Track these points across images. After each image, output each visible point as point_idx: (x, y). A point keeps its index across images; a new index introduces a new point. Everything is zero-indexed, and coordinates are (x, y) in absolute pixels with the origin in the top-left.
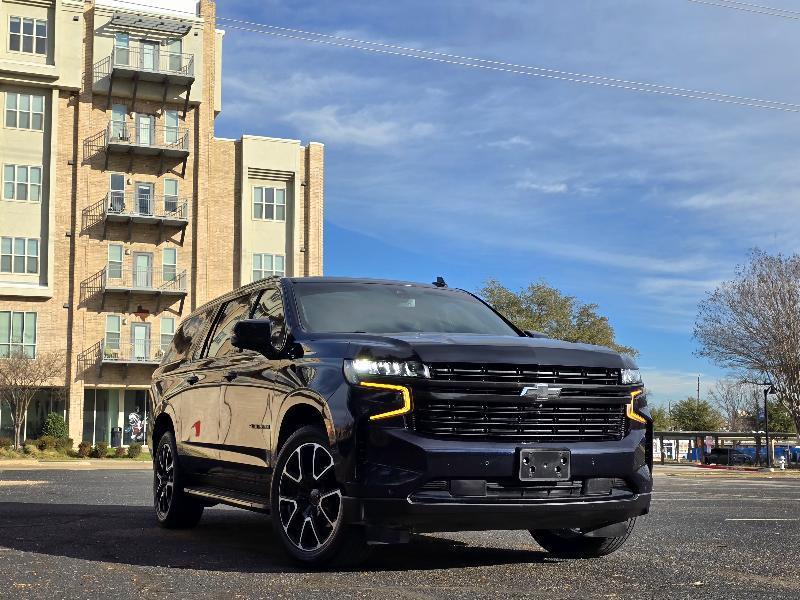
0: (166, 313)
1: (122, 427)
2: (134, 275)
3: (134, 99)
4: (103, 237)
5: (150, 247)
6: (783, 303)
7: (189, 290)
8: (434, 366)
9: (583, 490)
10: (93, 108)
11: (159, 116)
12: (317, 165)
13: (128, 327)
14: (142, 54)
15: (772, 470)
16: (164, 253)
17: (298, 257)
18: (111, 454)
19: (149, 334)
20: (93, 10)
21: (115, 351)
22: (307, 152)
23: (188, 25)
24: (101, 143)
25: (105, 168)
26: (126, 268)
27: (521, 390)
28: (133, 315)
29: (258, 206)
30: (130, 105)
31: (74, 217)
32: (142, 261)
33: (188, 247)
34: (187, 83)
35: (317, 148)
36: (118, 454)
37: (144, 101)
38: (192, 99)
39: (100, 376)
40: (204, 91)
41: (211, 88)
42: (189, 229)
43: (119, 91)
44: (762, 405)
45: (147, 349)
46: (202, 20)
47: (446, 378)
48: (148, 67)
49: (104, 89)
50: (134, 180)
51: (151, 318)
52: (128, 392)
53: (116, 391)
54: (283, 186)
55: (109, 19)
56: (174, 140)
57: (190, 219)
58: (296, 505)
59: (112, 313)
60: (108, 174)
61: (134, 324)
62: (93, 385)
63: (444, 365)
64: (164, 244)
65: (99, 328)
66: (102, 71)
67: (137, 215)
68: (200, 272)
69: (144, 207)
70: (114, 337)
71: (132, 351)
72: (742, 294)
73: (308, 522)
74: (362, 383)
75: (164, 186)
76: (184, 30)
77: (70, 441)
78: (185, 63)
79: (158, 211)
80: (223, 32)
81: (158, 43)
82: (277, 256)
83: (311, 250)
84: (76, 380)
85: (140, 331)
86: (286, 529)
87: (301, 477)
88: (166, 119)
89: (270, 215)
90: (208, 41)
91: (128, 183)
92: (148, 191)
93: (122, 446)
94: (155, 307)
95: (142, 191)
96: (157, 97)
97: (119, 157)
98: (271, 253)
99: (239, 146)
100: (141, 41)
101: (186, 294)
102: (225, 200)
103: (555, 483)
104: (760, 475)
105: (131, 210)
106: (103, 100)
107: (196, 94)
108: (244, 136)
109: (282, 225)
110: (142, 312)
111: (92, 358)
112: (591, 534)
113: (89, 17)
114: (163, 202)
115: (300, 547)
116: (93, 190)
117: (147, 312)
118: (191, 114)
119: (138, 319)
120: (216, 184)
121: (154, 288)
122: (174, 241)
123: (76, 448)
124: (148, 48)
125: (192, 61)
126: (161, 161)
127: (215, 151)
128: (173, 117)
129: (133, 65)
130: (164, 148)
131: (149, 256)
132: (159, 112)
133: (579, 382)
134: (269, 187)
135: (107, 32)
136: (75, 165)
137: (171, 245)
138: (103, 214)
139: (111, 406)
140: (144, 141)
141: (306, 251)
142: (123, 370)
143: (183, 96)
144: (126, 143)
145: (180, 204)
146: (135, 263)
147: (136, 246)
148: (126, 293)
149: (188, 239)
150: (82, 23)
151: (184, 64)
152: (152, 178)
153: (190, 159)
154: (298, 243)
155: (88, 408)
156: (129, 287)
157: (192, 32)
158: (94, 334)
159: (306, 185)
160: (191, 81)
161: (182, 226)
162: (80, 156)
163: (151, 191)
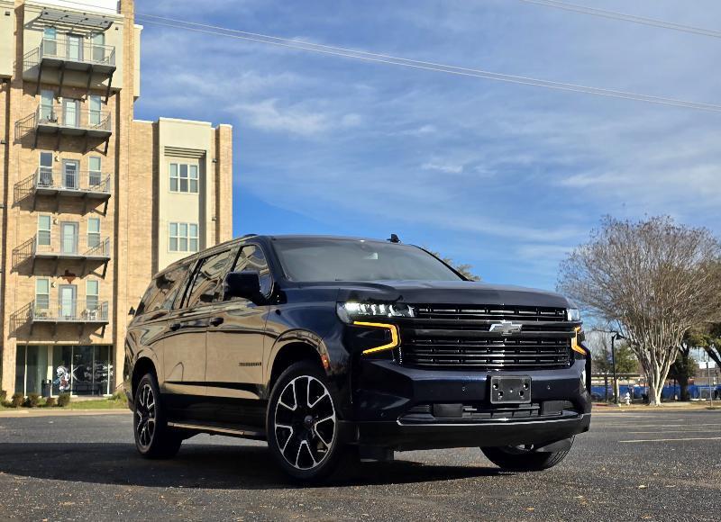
0: (91, 277)
1: (51, 379)
2: (62, 242)
3: (60, 86)
4: (33, 209)
5: (76, 217)
6: (630, 262)
7: (111, 256)
8: (416, 306)
9: (540, 411)
10: (24, 94)
11: (84, 101)
12: (226, 144)
13: (56, 289)
14: (68, 45)
15: (620, 405)
16: (89, 222)
17: (210, 225)
18: (41, 403)
19: (74, 295)
20: (23, 6)
21: (43, 310)
22: (217, 133)
23: (109, 20)
24: (32, 124)
25: (34, 146)
26: (54, 236)
27: (490, 326)
28: (61, 278)
29: (174, 181)
30: (58, 91)
31: (6, 191)
32: (69, 230)
33: (110, 218)
34: (110, 72)
35: (226, 129)
36: (49, 404)
37: (70, 87)
38: (113, 85)
39: (31, 334)
40: (125, 79)
41: (131, 76)
42: (111, 201)
43: (46, 78)
44: (609, 349)
45: (74, 309)
46: (122, 15)
47: (427, 317)
48: (74, 58)
49: (33, 77)
50: (61, 157)
51: (77, 281)
52: (56, 348)
53: (46, 346)
54: (196, 162)
55: (38, 15)
56: (97, 121)
57: (112, 192)
58: (292, 431)
59: (42, 277)
60: (38, 153)
61: (62, 286)
62: (25, 342)
63: (424, 306)
64: (89, 215)
65: (31, 290)
66: (32, 60)
67: (64, 188)
68: (121, 239)
69: (70, 181)
70: (44, 298)
71: (60, 310)
72: (597, 255)
73: (304, 445)
74: (355, 323)
75: (88, 163)
76: (107, 25)
77: (4, 393)
78: (108, 54)
79: (83, 185)
80: (141, 27)
81: (82, 36)
82: (191, 225)
83: (222, 219)
84: (9, 337)
85: (67, 292)
86: (282, 451)
87: (295, 407)
88: (90, 103)
89: (184, 188)
90: (129, 35)
91: (56, 161)
92: (74, 168)
93: (52, 397)
94: (81, 271)
95: (68, 167)
96: (81, 83)
97: (48, 137)
98: (186, 221)
99: (156, 127)
100: (67, 34)
101: (109, 259)
102: (144, 175)
103: (517, 405)
104: (609, 409)
105: (58, 184)
106: (32, 86)
107: (117, 81)
108: (161, 118)
109: (195, 197)
110: (69, 275)
111: (23, 317)
112: (541, 450)
113: (20, 12)
114: (88, 178)
115: (297, 466)
116: (23, 166)
117: (73, 276)
118: (112, 99)
119: (65, 282)
120: (136, 161)
121: (81, 254)
122: (98, 212)
123: (9, 399)
124: (74, 40)
125: (114, 52)
126: (85, 140)
127: (134, 132)
128: (96, 101)
129: (60, 55)
130: (88, 129)
131: (76, 226)
132: (84, 97)
133: (535, 319)
134: (183, 163)
135: (36, 26)
136: (7, 144)
137: (95, 215)
138: (33, 189)
139: (40, 360)
140: (70, 123)
141: (217, 219)
142: (52, 328)
143: (106, 83)
144: (54, 125)
145: (103, 178)
146: (62, 231)
147: (64, 216)
148: (55, 258)
149: (111, 209)
150: (13, 17)
151: (106, 56)
152: (78, 156)
153: (112, 139)
154: (210, 213)
155: (20, 362)
156: (57, 253)
157: (113, 26)
158: (25, 295)
159: (217, 161)
160: (113, 69)
161: (105, 199)
162: (12, 137)
163: (77, 167)
